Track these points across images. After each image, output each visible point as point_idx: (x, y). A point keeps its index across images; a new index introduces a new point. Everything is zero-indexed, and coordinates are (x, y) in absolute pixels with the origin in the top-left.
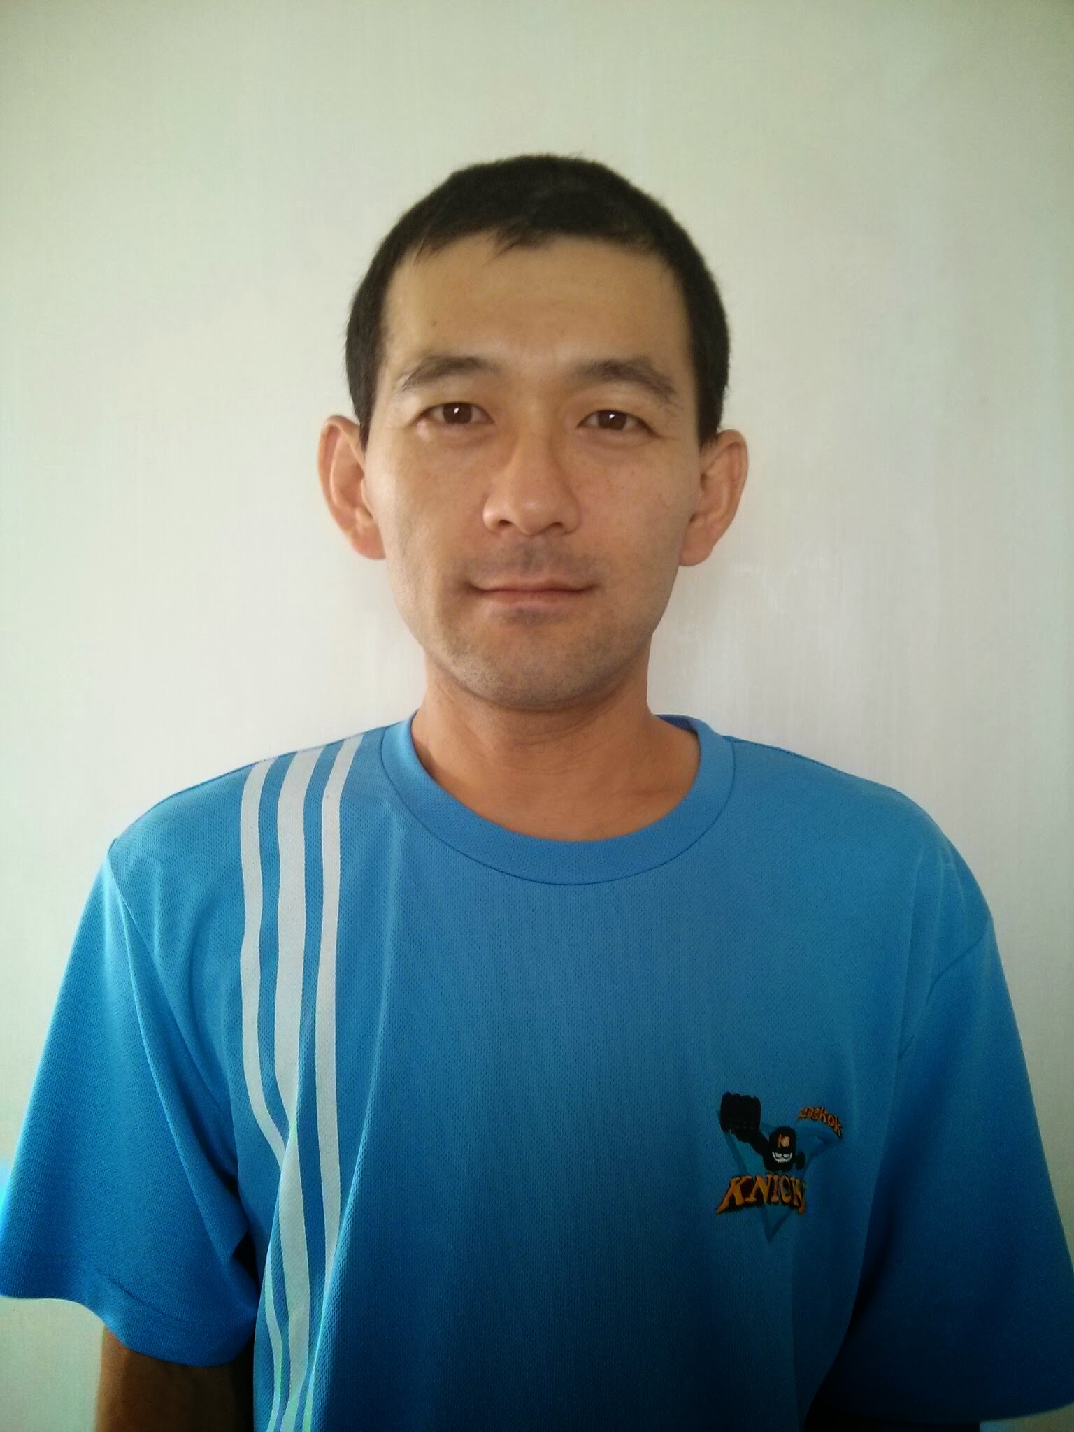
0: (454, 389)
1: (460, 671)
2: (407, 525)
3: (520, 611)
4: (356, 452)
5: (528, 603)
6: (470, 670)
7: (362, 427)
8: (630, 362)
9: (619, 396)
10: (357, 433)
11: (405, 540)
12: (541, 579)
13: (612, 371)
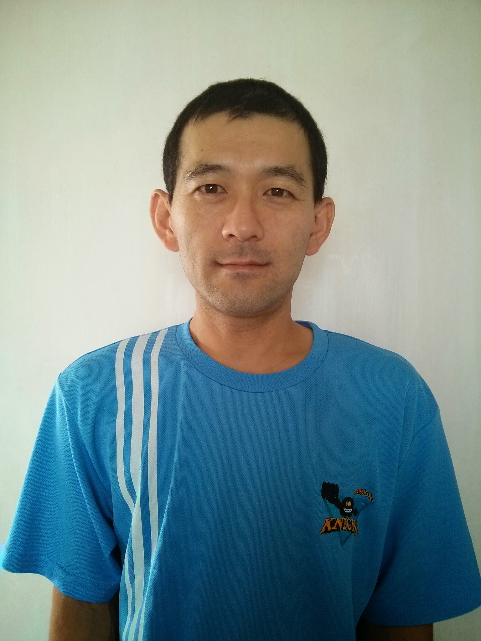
0: (210, 178)
1: (211, 299)
2: (190, 236)
3: (238, 274)
4: (167, 205)
5: (241, 270)
6: (216, 299)
7: (170, 194)
8: (285, 168)
9: (281, 182)
10: (167, 197)
11: (188, 243)
12: (247, 260)
13: (278, 171)
